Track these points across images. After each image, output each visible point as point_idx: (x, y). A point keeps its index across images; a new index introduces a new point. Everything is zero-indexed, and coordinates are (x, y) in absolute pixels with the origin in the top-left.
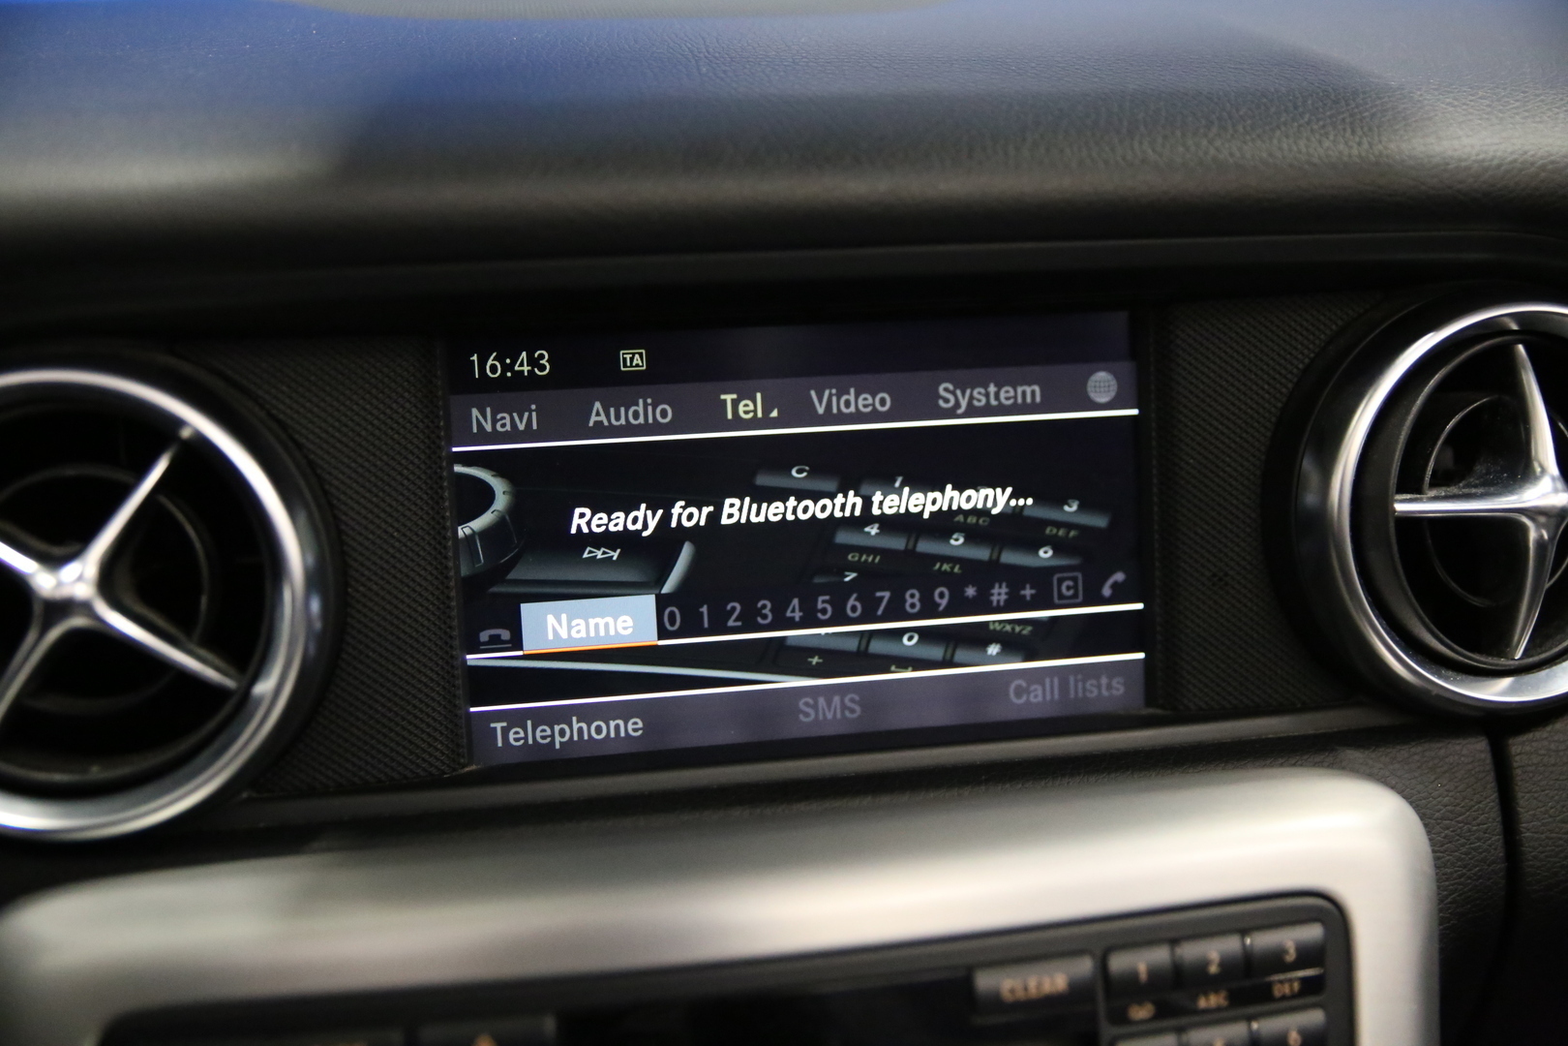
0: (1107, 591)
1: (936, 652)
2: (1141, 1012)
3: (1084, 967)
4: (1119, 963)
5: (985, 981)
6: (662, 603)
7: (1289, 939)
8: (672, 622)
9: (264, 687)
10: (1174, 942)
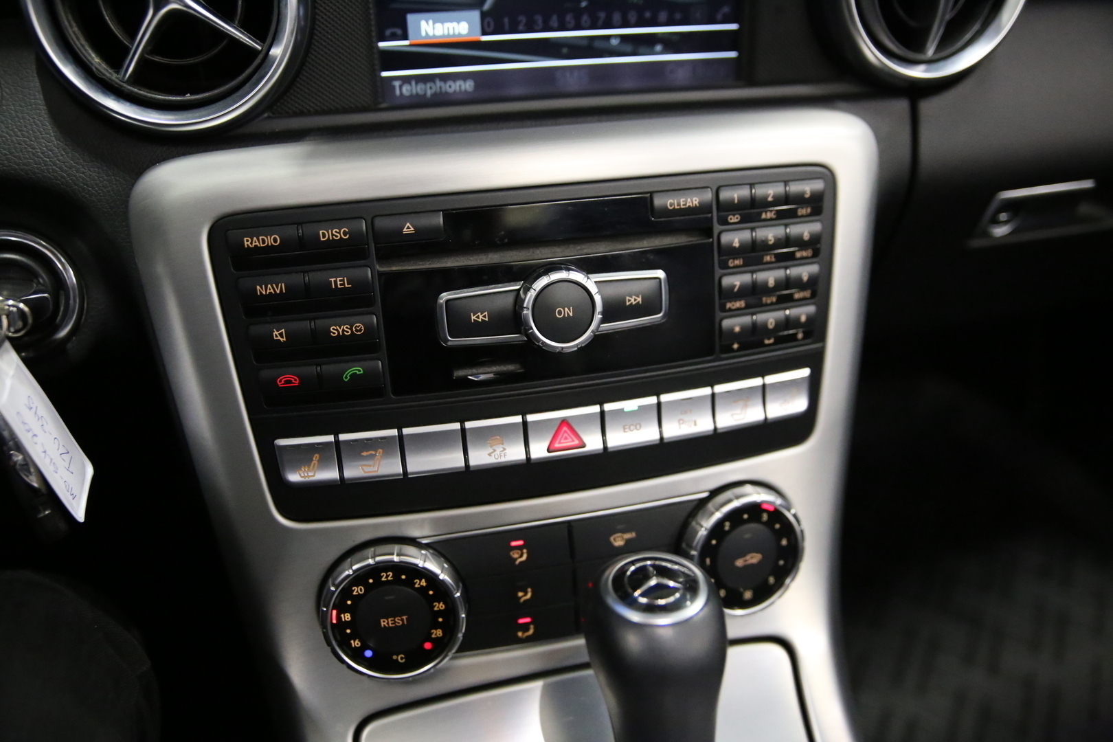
0: (719, 17)
1: (629, 48)
2: (734, 219)
3: (708, 196)
4: (725, 195)
5: (658, 201)
6: (484, 16)
7: (807, 188)
8: (489, 26)
9: (276, 51)
10: (752, 185)
